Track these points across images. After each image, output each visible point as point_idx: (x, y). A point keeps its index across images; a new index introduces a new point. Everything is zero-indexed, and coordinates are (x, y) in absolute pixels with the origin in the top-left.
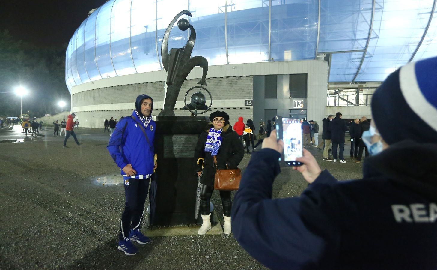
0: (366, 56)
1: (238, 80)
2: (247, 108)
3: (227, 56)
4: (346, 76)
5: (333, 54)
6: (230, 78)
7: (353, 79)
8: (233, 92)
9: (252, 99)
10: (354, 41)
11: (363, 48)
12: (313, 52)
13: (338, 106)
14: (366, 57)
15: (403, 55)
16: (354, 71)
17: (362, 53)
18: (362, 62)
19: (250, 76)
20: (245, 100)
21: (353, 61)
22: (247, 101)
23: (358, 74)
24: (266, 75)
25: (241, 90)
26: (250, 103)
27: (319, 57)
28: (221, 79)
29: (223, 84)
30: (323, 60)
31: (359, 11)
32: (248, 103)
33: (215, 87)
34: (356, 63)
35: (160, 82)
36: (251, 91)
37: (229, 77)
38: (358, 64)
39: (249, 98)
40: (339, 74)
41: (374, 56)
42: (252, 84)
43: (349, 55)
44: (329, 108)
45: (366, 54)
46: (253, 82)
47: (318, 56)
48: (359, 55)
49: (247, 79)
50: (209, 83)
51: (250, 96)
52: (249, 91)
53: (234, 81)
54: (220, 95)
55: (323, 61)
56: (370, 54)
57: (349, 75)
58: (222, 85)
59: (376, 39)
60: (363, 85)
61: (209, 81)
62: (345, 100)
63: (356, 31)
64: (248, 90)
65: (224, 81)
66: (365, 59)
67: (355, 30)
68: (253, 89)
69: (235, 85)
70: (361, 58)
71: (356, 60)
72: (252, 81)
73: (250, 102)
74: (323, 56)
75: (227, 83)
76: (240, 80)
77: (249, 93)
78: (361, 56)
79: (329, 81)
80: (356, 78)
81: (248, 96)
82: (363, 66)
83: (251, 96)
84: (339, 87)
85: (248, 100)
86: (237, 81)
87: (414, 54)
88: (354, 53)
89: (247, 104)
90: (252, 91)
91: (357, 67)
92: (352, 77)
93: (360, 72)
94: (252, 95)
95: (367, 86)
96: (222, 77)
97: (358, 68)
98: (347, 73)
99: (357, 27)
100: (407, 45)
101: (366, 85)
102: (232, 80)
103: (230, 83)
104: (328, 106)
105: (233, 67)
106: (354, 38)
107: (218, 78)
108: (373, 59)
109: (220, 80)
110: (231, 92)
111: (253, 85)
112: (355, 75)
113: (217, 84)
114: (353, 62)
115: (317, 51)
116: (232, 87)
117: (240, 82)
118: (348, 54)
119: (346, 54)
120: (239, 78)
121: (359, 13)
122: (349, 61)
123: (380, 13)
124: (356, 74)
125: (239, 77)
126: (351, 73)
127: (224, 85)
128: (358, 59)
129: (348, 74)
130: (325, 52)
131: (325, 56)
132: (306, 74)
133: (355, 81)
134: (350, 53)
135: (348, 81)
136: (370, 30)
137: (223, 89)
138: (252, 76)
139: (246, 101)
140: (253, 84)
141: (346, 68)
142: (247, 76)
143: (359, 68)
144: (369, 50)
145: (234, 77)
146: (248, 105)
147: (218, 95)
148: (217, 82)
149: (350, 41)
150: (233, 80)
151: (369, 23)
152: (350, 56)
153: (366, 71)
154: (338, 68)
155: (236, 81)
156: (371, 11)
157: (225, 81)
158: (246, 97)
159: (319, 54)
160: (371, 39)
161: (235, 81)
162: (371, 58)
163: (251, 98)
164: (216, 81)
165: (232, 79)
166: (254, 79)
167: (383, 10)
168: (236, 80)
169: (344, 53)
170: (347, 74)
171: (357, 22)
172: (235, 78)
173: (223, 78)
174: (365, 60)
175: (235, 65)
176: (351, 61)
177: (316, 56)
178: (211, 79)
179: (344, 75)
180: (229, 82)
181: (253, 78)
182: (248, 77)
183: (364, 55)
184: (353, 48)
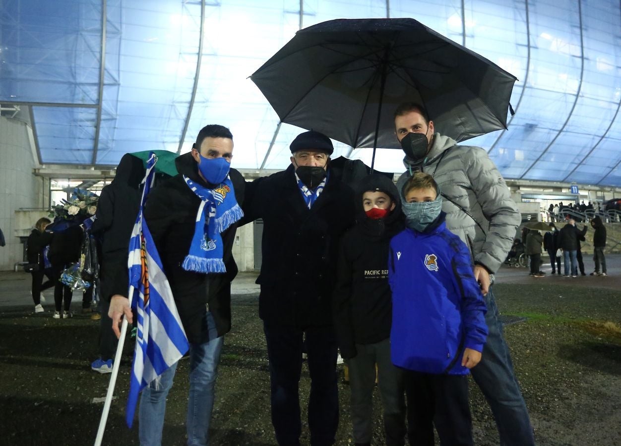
0: (103, 117)
4: (76, 153)
5: (34, 108)
10: (73, 86)
11: (93, 101)
14: (106, 119)
15: (169, 121)
16: (90, 144)
17: (93, 110)
18: (97, 127)
21: (81, 123)
23: (97, 151)
27: (5, 111)
31: (77, 31)
34: (86, 128)
38: (91, 130)
40: (60, 149)
41: (118, 117)
43: (69, 112)
45: (102, 113)
48: (91, 114)
57: (80, 151)
59: (115, 88)
63: (75, 67)
66: (102, 122)
67: (73, 65)
70: (95, 120)
71: (87, 123)
78: (94, 116)
79: (43, 161)
80: (98, 159)
82: (102, 136)
87: (187, 121)
92: (88, 154)
93: (100, 146)
97: (93, 139)
98: (75, 147)
99: (75, 60)
100: (171, 104)
106: (72, 80)
108: (118, 124)
112: (92, 152)
114: (80, 126)
118: (66, 109)
119: (62, 108)
121: (77, 34)
122: (72, 124)
123: (115, 41)
124: (94, 151)
126: (83, 148)
128: (88, 120)
129: (78, 150)
134: (71, 108)
136: (100, 68)
141: (70, 138)
143: (96, 139)
149: (66, 86)
151: (98, 55)
152: (71, 113)
156: (99, 34)
159: (6, 104)
160: (105, 87)
162: (114, 121)
167: (121, 37)
169: (58, 106)
170: (75, 150)
171: (76, 50)
174: (103, 125)
176: (76, 124)
179: (71, 150)
183: (99, 114)
184: (73, 100)
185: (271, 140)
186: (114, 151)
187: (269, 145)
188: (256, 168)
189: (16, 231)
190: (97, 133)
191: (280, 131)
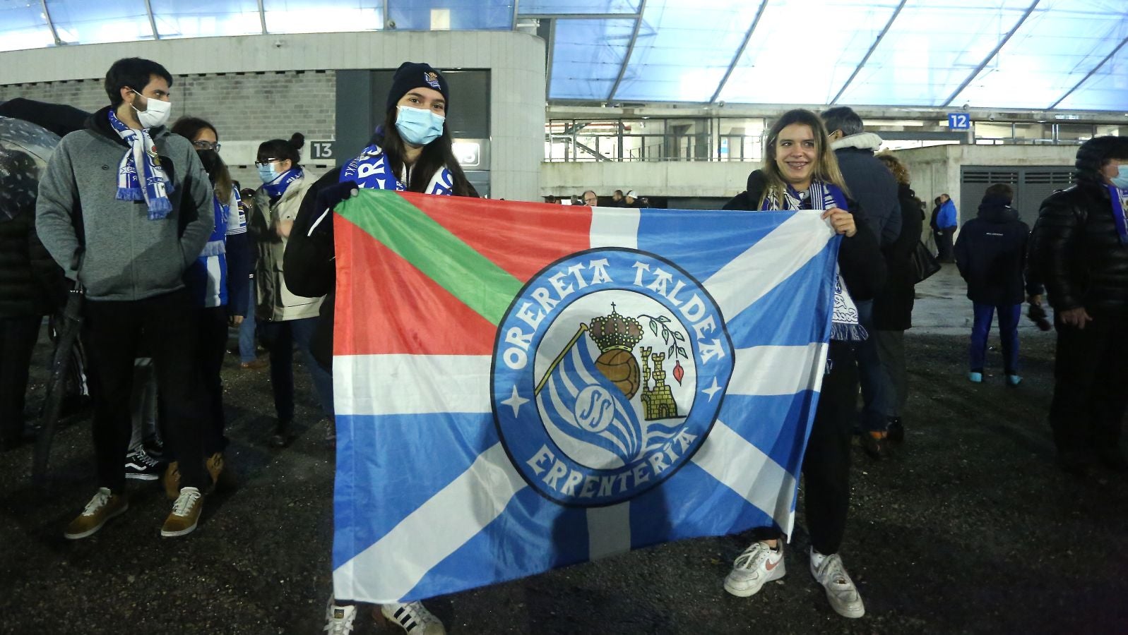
0: (641, 31)
1: (290, 81)
2: (319, 166)
3: (262, 11)
4: (594, 84)
5: (558, 22)
6: (266, 74)
7: (609, 92)
8: (275, 118)
9: (333, 139)
11: (633, 8)
12: (508, 12)
13: (574, 162)
14: (643, 35)
15: (725, 35)
16: (612, 71)
17: (631, 23)
18: (630, 47)
19: (327, 72)
20: (313, 143)
21: (611, 42)
22: (318, 146)
23: (620, 80)
24: (373, 71)
25: (301, 112)
26: (327, 153)
27: (523, 28)
28: (239, 78)
29: (245, 92)
30: (535, 34)
32: (322, 149)
33: (221, 103)
34: (616, 48)
35: (48, 85)
36: (329, 116)
37: (262, 73)
38: (622, 51)
39: (324, 137)
40: (574, 79)
41: (659, 32)
42: (332, 95)
43: (601, 25)
44: (549, 167)
45: (642, 25)
46: (335, 89)
47: (519, 25)
48: (624, 27)
49: (319, 81)
50: (203, 89)
51: (326, 131)
52: (323, 116)
53: (278, 84)
54: (238, 128)
55: (533, 36)
56: (650, 28)
57: (599, 82)
58: (242, 97)
60: (633, 110)
61: (203, 83)
62: (590, 151)
64: (321, 111)
65: (249, 85)
66: (638, 39)
68: (334, 109)
69: (282, 97)
70: (629, 36)
71: (617, 42)
72: (332, 86)
73: (325, 150)
74: (535, 24)
75: (256, 89)
76: (297, 82)
77: (325, 121)
78: (629, 31)
79: (551, 96)
80: (617, 93)
81: (319, 131)
82: (633, 59)
83: (330, 132)
84: (575, 114)
85: (321, 143)
86: (287, 84)
88: (611, 22)
89: (318, 155)
90: (331, 116)
91: (619, 61)
92: (607, 86)
93: (626, 74)
94: (334, 128)
95: (644, 113)
96: (242, 73)
97: (620, 64)
98: (594, 76)
101: (641, 110)
102: (271, 82)
103: (266, 92)
104: (548, 161)
105: (275, 41)
107: (230, 75)
108: (657, 41)
109: (237, 83)
110: (269, 117)
111: (334, 99)
112: (613, 83)
113: (228, 93)
114: (609, 45)
115: (516, 10)
116: (273, 102)
117: (295, 88)
118: (597, 21)
119: (592, 21)
120: (293, 76)
122: (600, 43)
124: (617, 80)
125: (295, 73)
126: (604, 77)
127: (248, 97)
128: (622, 37)
129: (598, 79)
130: (540, 12)
131: (539, 25)
132: (488, 70)
133: (614, 98)
134: (603, 21)
135: (596, 98)
137: (246, 107)
138: (334, 73)
139: (315, 145)
140: (334, 94)
141: (592, 63)
142: (318, 71)
143: (624, 64)
144: (647, 16)
145: (278, 72)
146: (321, 158)
147: (229, 128)
148: (227, 88)
150: (276, 82)
152: (603, 26)
153: (639, 72)
154: (573, 62)
155: (286, 87)
157: (252, 85)
158: (313, 132)
159: (522, 18)
161: (283, 84)
162: (653, 37)
163: (330, 137)
164: (225, 85)
165: (273, 79)
166: (337, 81)
168: (286, 81)
169: (588, 18)
170: (594, 80)
172: (282, 75)
173: (246, 75)
174: (639, 43)
175: (283, 38)
176: (605, 42)
177: (514, 23)
178: (208, 79)
179: (588, 80)
180: (264, 87)
181: (335, 78)
182: (320, 74)
183: (636, 28)
184: (608, 8)
185: (859, 61)
186: (641, 81)
187: (855, 68)
188: (825, 103)
189: (543, 189)
190: (628, 54)
191: (878, 47)
